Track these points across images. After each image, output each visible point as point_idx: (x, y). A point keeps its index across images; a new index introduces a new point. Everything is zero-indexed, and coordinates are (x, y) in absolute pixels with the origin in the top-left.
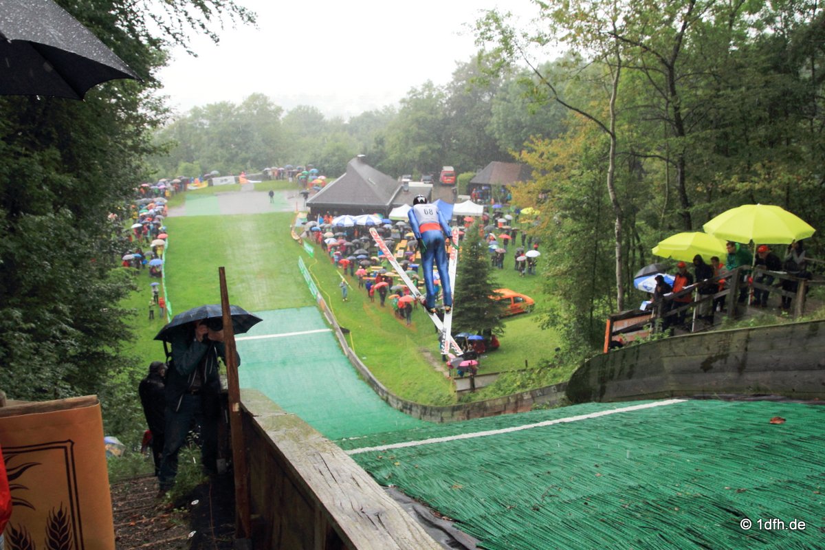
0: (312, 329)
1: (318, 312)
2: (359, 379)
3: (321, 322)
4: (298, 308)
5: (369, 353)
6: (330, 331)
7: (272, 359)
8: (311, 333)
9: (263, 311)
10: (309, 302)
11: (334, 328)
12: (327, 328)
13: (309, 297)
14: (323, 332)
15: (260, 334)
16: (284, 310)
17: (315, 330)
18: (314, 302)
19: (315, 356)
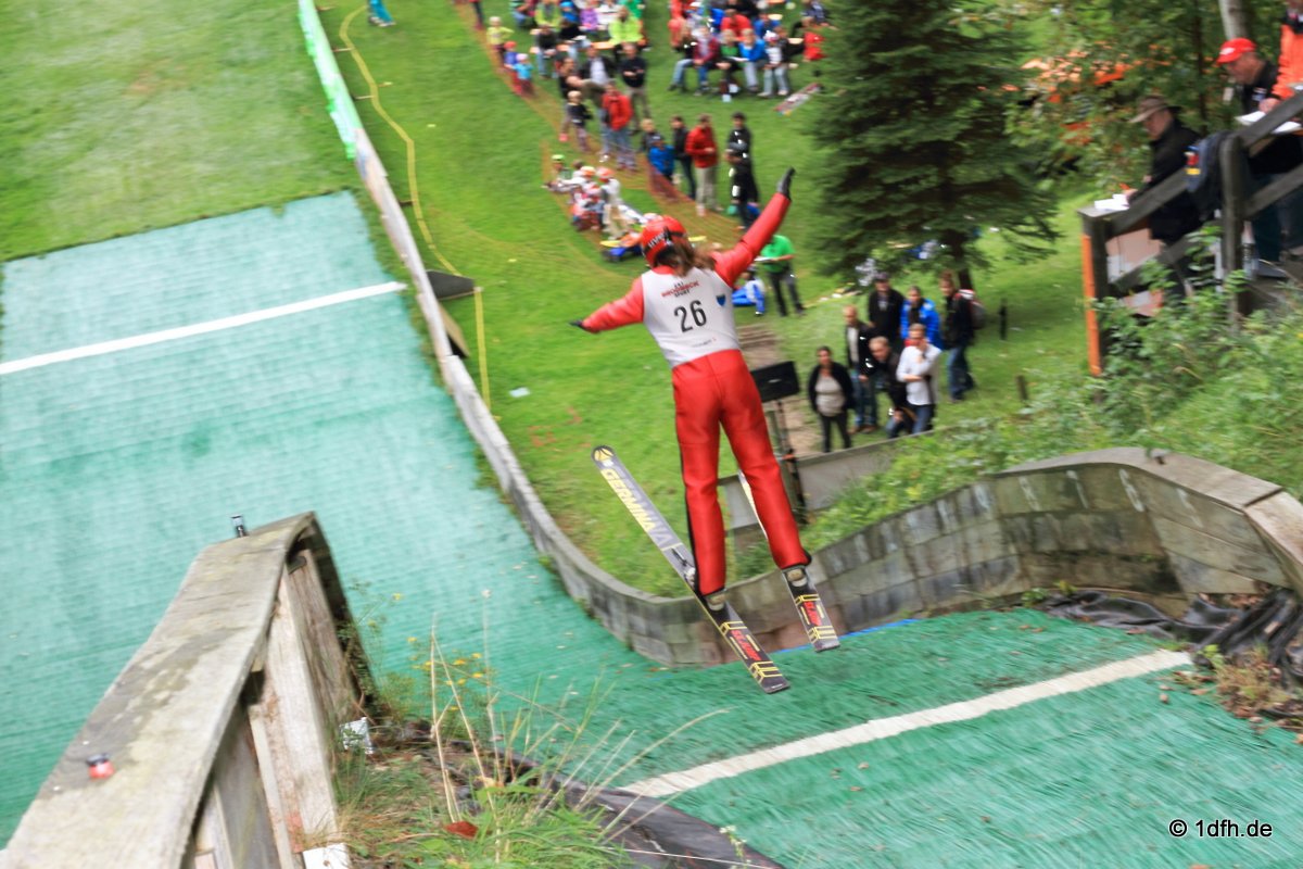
0: (326, 289)
1: (357, 213)
3: (366, 257)
4: (278, 207)
5: (541, 369)
6: (395, 292)
7: (153, 433)
8: (322, 308)
9: (137, 236)
10: (324, 173)
11: (407, 277)
12: (387, 281)
13: (327, 155)
14: (367, 299)
15: (117, 333)
16: (222, 220)
17: (335, 291)
18: (342, 174)
19: (323, 405)
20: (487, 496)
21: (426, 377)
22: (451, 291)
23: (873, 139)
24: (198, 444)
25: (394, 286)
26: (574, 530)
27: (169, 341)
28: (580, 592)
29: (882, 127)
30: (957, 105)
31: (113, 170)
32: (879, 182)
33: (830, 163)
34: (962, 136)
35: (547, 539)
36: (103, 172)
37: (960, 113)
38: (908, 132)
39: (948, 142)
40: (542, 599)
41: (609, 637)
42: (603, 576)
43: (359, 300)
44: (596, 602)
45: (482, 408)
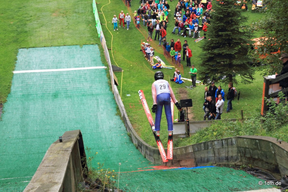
0: (89, 66)
2: (116, 115)
3: (99, 59)
4: (81, 46)
5: (134, 91)
6: (104, 68)
7: (46, 92)
8: (87, 70)
9: (49, 47)
10: (93, 40)
11: (108, 66)
12: (103, 66)
13: (94, 36)
14: (98, 69)
15: (41, 68)
16: (69, 47)
17: (91, 66)
18: (96, 40)
19: (84, 91)
20: (118, 117)
21: (108, 88)
22: (117, 70)
23: (216, 51)
24: (55, 96)
25: (104, 67)
26: (136, 128)
27: (52, 72)
28: (136, 143)
29: (218, 49)
30: (236, 46)
31: (46, 32)
32: (216, 61)
33: (205, 55)
34: (236, 54)
35: (130, 129)
36: (44, 32)
37: (236, 48)
38: (224, 51)
39: (232, 54)
40: (127, 143)
41: (141, 154)
42: (141, 140)
43: (96, 69)
44: (139, 145)
45: (120, 98)
